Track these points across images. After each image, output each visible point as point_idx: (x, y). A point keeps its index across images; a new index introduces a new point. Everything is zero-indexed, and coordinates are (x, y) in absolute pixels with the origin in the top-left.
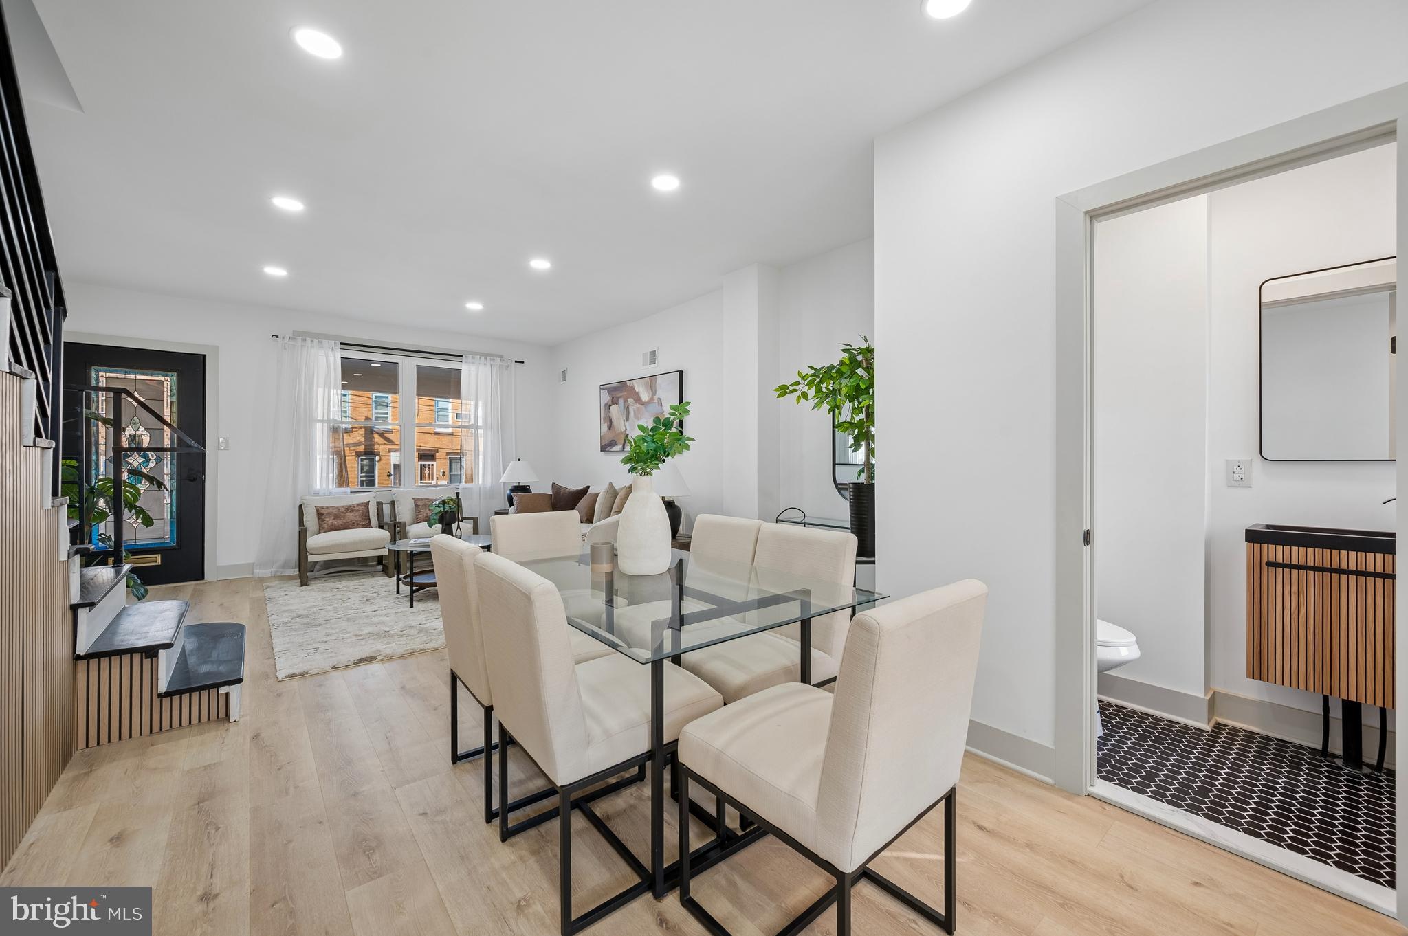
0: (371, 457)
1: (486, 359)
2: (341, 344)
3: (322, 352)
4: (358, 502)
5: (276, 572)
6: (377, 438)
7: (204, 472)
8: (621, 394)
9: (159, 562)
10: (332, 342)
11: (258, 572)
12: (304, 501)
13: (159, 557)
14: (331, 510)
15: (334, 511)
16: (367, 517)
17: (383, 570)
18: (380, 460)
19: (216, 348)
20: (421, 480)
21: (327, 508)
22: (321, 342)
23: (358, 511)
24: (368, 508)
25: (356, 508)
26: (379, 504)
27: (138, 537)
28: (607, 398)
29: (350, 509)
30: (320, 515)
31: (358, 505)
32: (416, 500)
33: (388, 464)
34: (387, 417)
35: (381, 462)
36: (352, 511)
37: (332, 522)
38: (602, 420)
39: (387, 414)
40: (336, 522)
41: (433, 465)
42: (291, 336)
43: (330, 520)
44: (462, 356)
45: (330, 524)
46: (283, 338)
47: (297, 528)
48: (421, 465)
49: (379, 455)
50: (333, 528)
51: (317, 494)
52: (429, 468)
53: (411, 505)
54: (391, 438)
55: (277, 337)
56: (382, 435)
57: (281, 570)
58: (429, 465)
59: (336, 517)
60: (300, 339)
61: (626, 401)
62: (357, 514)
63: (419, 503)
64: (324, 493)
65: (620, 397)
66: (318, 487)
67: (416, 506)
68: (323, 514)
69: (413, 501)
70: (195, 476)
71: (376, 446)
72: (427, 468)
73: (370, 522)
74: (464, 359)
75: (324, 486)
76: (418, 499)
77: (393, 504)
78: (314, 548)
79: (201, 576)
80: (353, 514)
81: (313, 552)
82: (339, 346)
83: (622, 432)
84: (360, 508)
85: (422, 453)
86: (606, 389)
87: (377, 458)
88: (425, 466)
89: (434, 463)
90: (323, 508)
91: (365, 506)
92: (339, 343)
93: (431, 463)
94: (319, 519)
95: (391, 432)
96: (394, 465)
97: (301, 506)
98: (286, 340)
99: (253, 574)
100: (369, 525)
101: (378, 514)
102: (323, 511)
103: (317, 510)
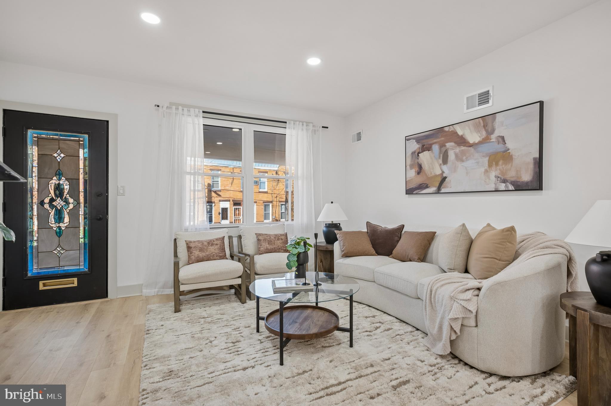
0: (211, 204)
1: (303, 125)
2: (203, 112)
3: (190, 120)
4: (216, 237)
5: (158, 292)
6: (213, 194)
7: (107, 214)
8: (435, 141)
9: (76, 284)
10: (197, 110)
11: (146, 292)
12: (178, 236)
13: (75, 280)
14: (197, 244)
15: (199, 245)
16: (223, 250)
17: (235, 294)
18: (215, 205)
19: (116, 116)
20: (235, 216)
21: (194, 242)
22: (190, 111)
23: (217, 244)
24: (224, 242)
25: (215, 243)
26: (230, 238)
27: (62, 264)
28: (414, 146)
29: (211, 243)
30: (189, 248)
31: (217, 239)
32: (258, 235)
33: (219, 208)
34: (218, 183)
35: (215, 206)
36: (212, 245)
37: (198, 255)
38: (408, 167)
39: (218, 181)
40: (202, 255)
41: (240, 208)
42: (168, 105)
43: (196, 253)
44: (286, 122)
45: (196, 256)
46: (163, 107)
47: (172, 259)
48: (235, 208)
49: (215, 203)
50: (200, 260)
51: (186, 230)
52: (239, 210)
53: (254, 239)
54: (220, 194)
55: (158, 106)
56: (215, 192)
57: (162, 290)
58: (238, 208)
59: (201, 250)
60: (174, 107)
61: (442, 146)
62: (216, 247)
63: (260, 238)
64: (192, 229)
65: (433, 144)
66: (187, 224)
67: (258, 240)
68: (192, 247)
69: (255, 236)
70: (101, 216)
71: (213, 198)
72: (237, 210)
73: (225, 254)
74: (287, 125)
75: (192, 223)
76: (260, 235)
77: (240, 237)
78: (185, 280)
79: (105, 294)
80: (213, 247)
81: (184, 283)
82: (201, 114)
83: (436, 176)
84: (219, 242)
85: (235, 202)
86: (413, 139)
87: (213, 205)
88: (236, 209)
89: (241, 207)
90: (191, 242)
91: (221, 241)
92: (201, 111)
93: (239, 207)
94: (188, 251)
95: (220, 191)
96: (222, 208)
97: (175, 240)
98: (165, 109)
99: (142, 292)
100: (224, 257)
101: (229, 246)
102: (192, 245)
103: (187, 244)
